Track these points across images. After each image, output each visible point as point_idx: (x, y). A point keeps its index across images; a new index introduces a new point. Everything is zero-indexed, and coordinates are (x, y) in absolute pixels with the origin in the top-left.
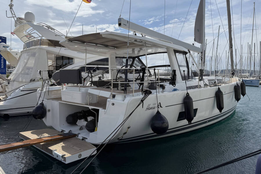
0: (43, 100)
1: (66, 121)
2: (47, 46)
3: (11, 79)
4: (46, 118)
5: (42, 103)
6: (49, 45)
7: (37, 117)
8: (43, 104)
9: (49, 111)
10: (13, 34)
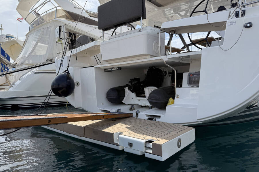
0: (68, 67)
1: (107, 97)
2: (65, 19)
3: (16, 64)
4: (74, 94)
5: (67, 70)
6: (67, 18)
7: (60, 92)
8: (68, 73)
9: (77, 84)
10: (19, 20)
